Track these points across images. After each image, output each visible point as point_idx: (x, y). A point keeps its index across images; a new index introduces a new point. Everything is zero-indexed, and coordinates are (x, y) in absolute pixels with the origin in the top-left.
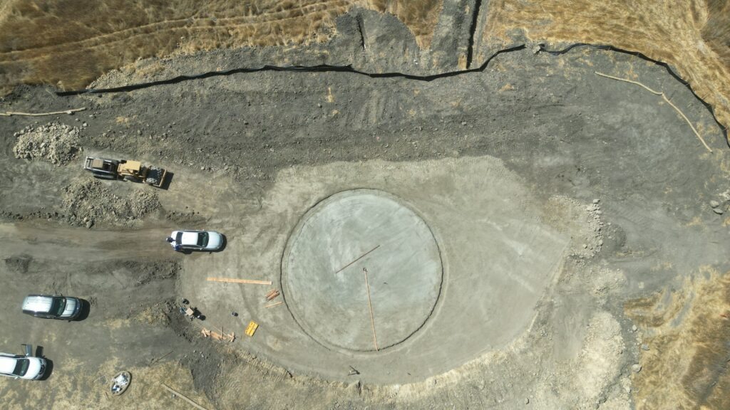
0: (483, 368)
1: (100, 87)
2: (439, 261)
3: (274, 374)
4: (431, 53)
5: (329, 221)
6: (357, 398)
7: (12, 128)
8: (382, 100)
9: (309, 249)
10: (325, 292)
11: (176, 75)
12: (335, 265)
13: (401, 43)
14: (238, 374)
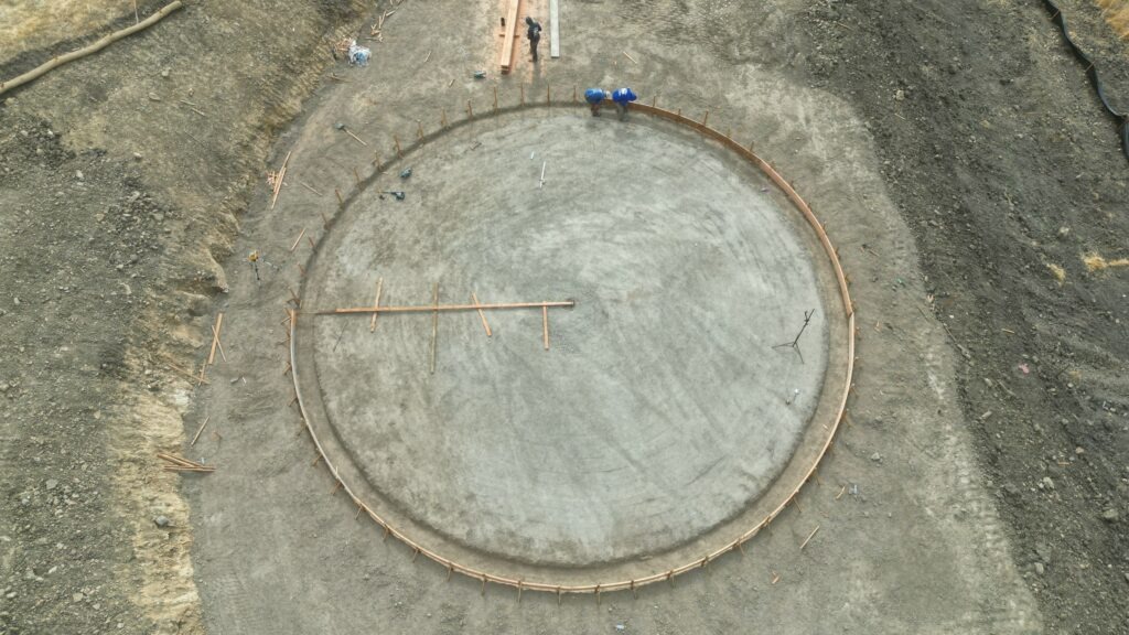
3: (282, 84)
5: (716, 205)
6: (167, 272)
9: (626, 161)
10: (503, 203)
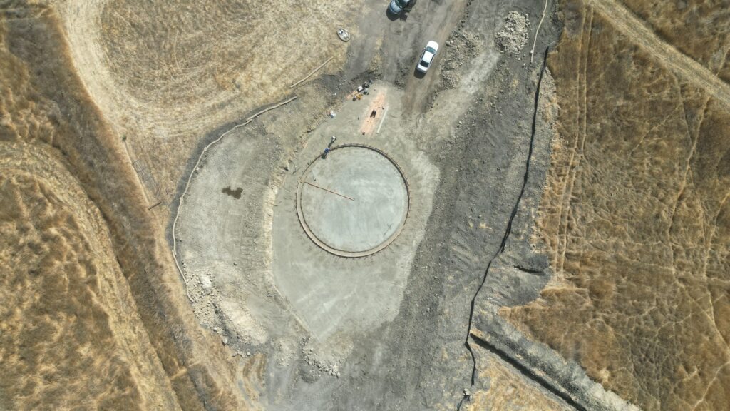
0: (265, 247)
1: (545, 76)
2: (340, 249)
3: (313, 122)
4: (493, 313)
5: (393, 188)
6: (279, 164)
7: (532, 14)
8: (468, 262)
9: (380, 169)
10: (349, 170)
11: (538, 129)
12: (363, 182)
13: (509, 295)
14: (321, 101)
